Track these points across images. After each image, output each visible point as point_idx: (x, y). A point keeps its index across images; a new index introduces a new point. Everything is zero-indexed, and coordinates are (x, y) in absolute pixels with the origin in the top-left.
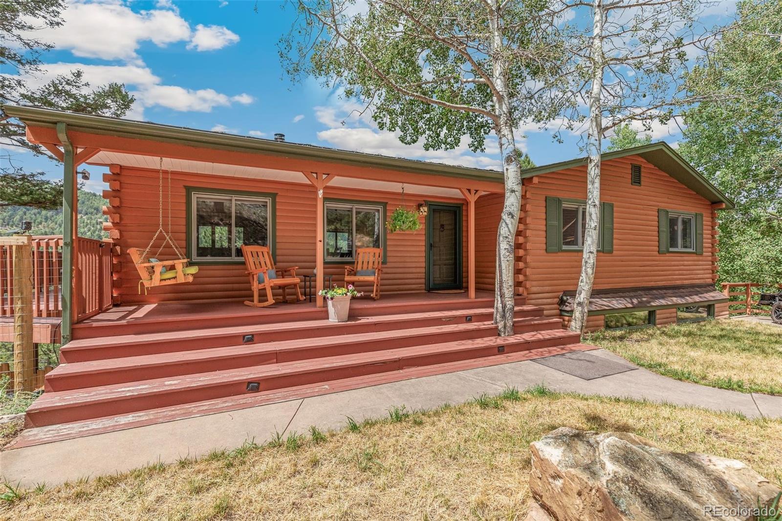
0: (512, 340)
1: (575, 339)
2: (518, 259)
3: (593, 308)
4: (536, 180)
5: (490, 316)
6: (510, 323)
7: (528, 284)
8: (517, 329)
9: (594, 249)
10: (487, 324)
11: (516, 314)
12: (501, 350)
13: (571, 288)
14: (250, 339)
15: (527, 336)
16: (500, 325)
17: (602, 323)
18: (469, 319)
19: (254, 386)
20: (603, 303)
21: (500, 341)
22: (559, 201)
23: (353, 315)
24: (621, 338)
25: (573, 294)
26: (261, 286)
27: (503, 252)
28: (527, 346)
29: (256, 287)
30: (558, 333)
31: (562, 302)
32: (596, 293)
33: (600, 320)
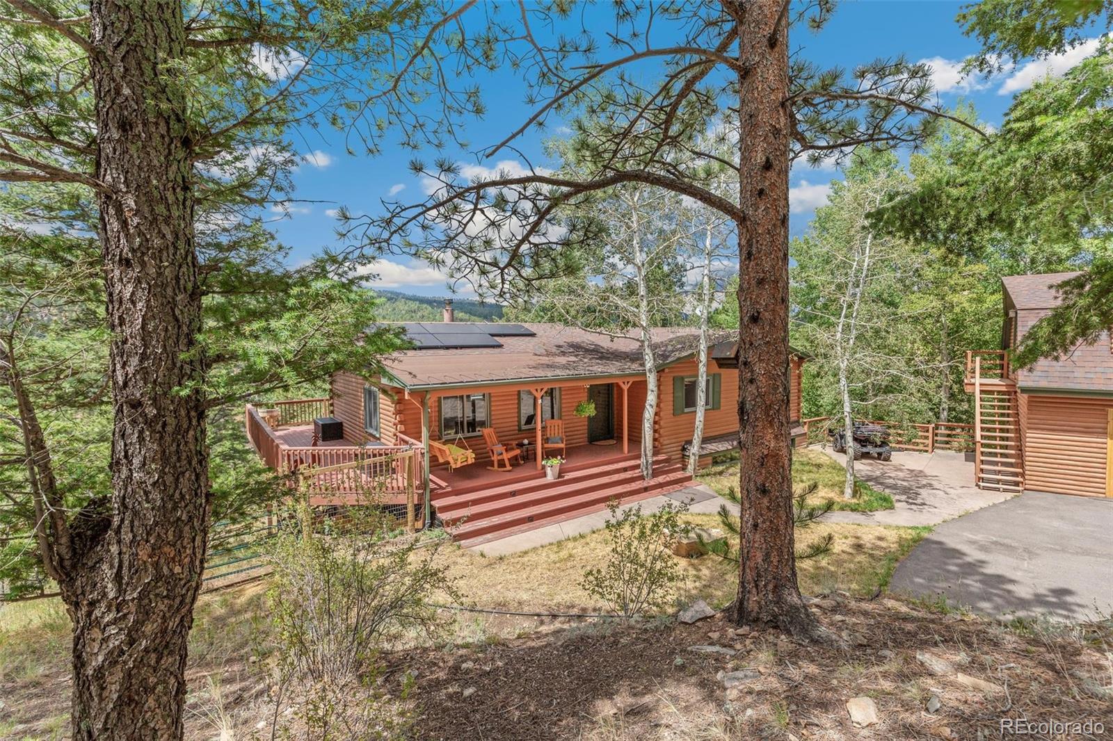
0: (653, 482)
1: (689, 478)
2: (655, 431)
3: (705, 452)
4: (667, 370)
5: (638, 467)
6: (650, 472)
7: (661, 440)
8: (655, 474)
9: (702, 419)
10: (636, 473)
11: (654, 463)
12: (646, 489)
13: (689, 438)
14: (513, 494)
15: (661, 479)
16: (645, 473)
17: (710, 461)
18: (625, 470)
19: (531, 519)
20: (713, 447)
21: (645, 484)
22: (683, 378)
23: (561, 474)
24: (721, 473)
25: (690, 442)
26: (500, 458)
27: (647, 429)
28: (661, 486)
29: (495, 458)
30: (679, 475)
31: (684, 449)
32: (706, 440)
33: (710, 460)
